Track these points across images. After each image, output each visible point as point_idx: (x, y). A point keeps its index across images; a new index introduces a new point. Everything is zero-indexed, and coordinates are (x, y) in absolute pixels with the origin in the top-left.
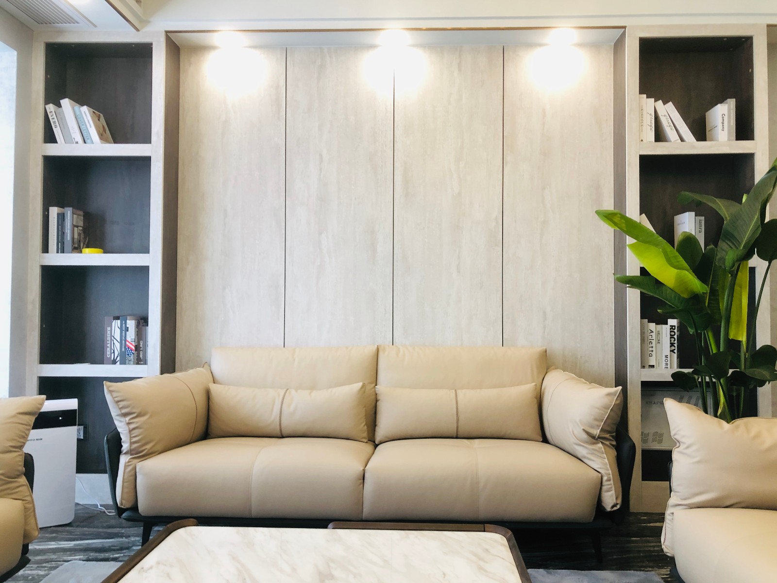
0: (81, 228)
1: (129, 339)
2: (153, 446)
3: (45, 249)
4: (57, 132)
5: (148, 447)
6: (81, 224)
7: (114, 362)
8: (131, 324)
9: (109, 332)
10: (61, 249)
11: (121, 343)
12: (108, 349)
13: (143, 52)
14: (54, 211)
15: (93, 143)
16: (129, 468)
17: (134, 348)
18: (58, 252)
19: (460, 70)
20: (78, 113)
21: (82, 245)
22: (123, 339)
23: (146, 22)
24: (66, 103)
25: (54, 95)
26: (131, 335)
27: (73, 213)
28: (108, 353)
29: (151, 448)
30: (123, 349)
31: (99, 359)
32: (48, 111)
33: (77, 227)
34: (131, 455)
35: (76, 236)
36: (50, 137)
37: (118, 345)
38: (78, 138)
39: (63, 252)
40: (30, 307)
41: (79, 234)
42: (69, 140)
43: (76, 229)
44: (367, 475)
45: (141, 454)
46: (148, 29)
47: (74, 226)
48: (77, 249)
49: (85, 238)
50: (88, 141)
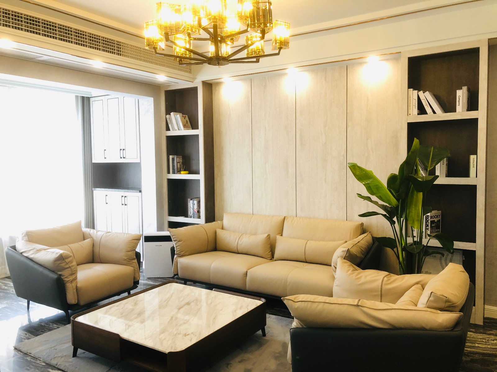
0: (181, 163)
2: (184, 253)
3: (169, 173)
4: (170, 126)
5: (182, 253)
6: (181, 161)
7: (191, 217)
8: (196, 202)
9: (189, 205)
11: (193, 209)
12: (189, 212)
13: (195, 89)
14: (171, 157)
15: (181, 130)
16: (176, 260)
17: (197, 212)
18: (173, 174)
19: (326, 81)
20: (176, 118)
21: (182, 169)
23: (194, 79)
24: (172, 114)
25: (168, 112)
26: (196, 207)
27: (177, 158)
30: (194, 212)
31: (186, 215)
32: (167, 118)
33: (179, 163)
34: (177, 255)
35: (179, 166)
36: (168, 129)
38: (176, 127)
40: (164, 195)
42: (174, 130)
43: (178, 164)
44: (248, 273)
45: (180, 255)
46: (196, 81)
47: (177, 163)
48: (179, 172)
49: (183, 167)
50: (180, 129)
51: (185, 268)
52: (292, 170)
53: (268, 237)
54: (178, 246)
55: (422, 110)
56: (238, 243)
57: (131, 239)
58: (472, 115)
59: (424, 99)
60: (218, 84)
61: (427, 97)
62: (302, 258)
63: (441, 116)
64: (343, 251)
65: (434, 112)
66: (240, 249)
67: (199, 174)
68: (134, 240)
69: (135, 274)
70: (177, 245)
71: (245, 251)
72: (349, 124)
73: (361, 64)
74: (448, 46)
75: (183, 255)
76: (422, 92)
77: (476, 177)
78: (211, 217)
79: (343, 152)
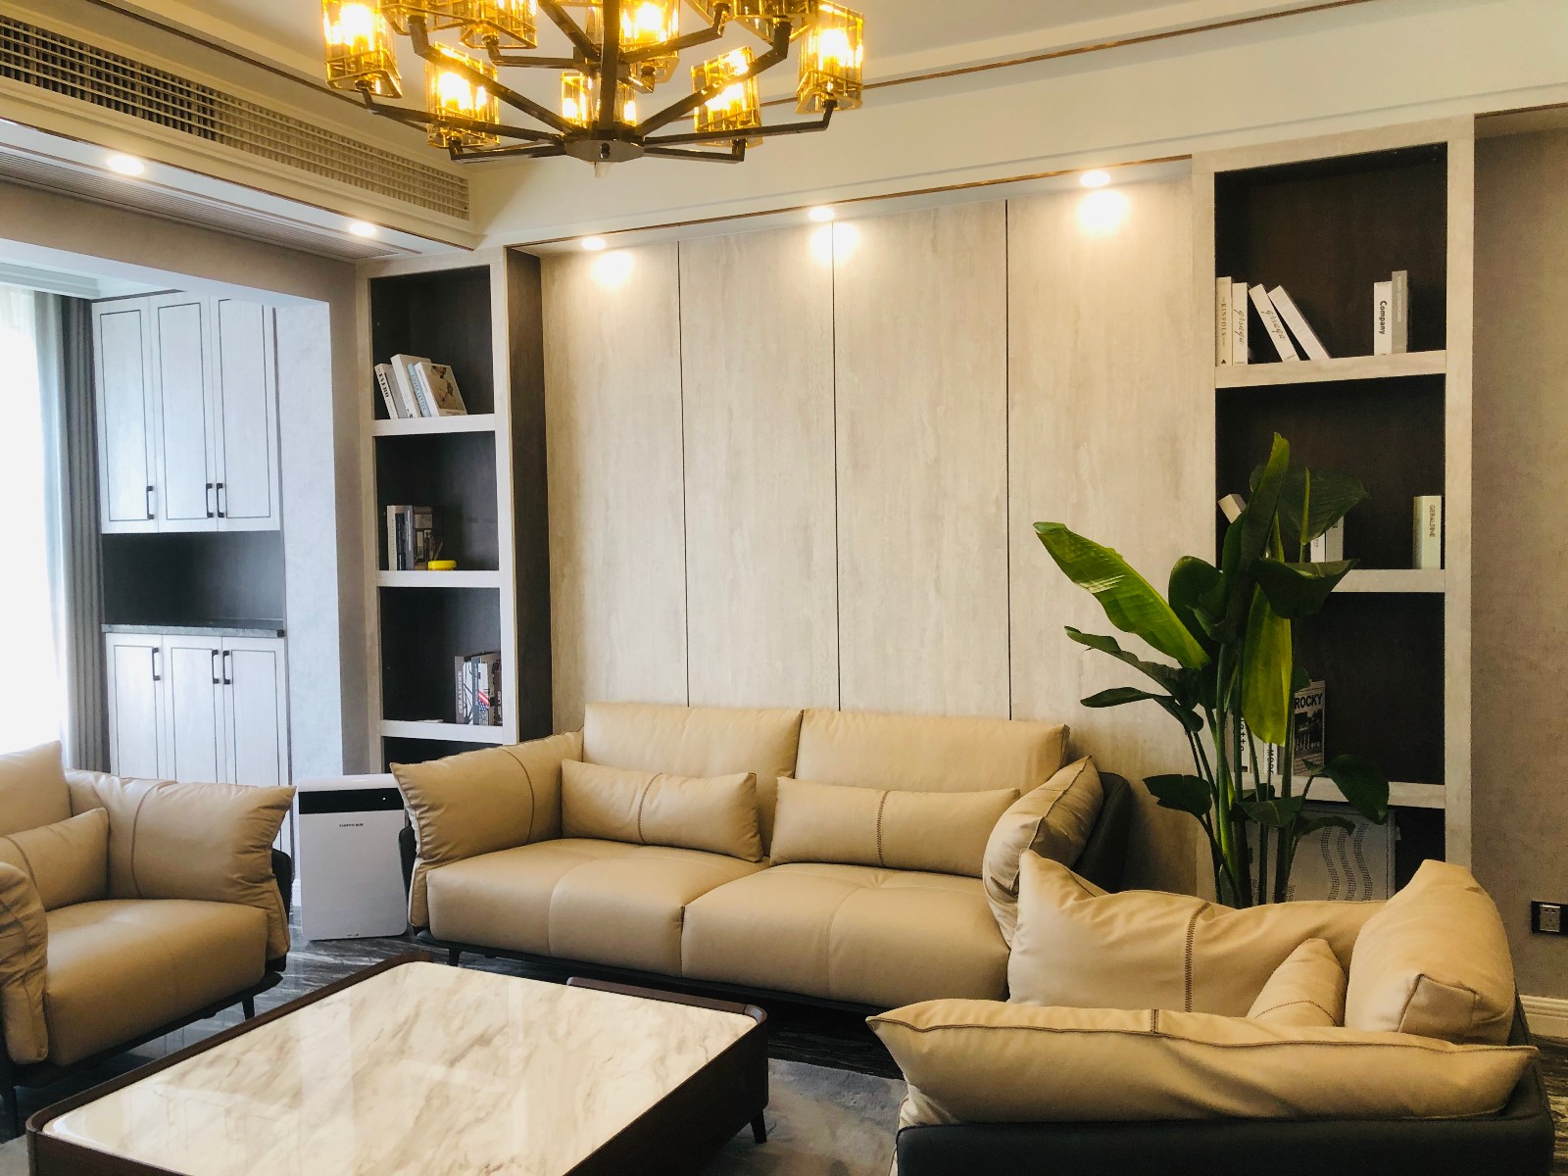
0: (429, 531)
1: (481, 690)
2: (450, 850)
3: (384, 565)
4: (389, 401)
5: (443, 850)
6: (429, 524)
7: (467, 721)
8: (483, 668)
9: (460, 679)
10: (403, 566)
11: (473, 694)
12: (460, 702)
13: (482, 274)
14: (392, 511)
15: (430, 416)
16: (420, 876)
17: (487, 702)
18: (398, 569)
19: (935, 251)
20: (412, 373)
21: (431, 554)
22: (475, 690)
23: (479, 238)
24: (396, 359)
25: (382, 355)
26: (484, 684)
27: (414, 513)
28: (461, 707)
29: (447, 852)
30: (477, 703)
31: (449, 716)
32: (378, 374)
33: (422, 530)
34: (425, 859)
35: (420, 544)
36: (381, 412)
37: (470, 696)
38: (410, 406)
39: (404, 569)
40: (368, 643)
41: (426, 541)
42: (403, 414)
43: (420, 534)
44: (686, 916)
45: (435, 859)
46: (484, 246)
47: (415, 530)
48: (421, 562)
49: (437, 545)
50: (425, 412)
51: (456, 903)
52: (822, 552)
53: (750, 783)
54: (425, 826)
55: (1261, 349)
56: (641, 808)
57: (256, 806)
58: (1424, 363)
59: (1268, 312)
60: (561, 258)
61: (1277, 305)
62: (870, 850)
63: (1325, 367)
64: (1025, 827)
65: (1303, 355)
66: (650, 826)
67: (498, 569)
68: (266, 811)
69: (270, 935)
70: (423, 822)
71: (665, 836)
72: (1015, 396)
73: (1054, 194)
74: (1344, 136)
75: (446, 856)
76: (1260, 288)
77: (1442, 567)
78: (537, 720)
79: (997, 491)
